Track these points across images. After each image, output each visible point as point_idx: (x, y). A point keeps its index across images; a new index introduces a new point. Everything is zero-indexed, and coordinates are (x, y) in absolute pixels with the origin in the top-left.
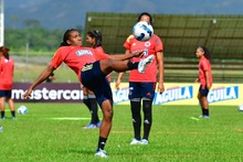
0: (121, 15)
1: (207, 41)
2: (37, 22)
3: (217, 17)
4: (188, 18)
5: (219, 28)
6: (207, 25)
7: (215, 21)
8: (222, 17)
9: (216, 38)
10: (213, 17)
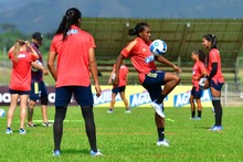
0: (97, 20)
1: (181, 45)
2: (14, 26)
3: (191, 21)
4: (162, 22)
5: (193, 32)
6: (181, 29)
7: (189, 25)
8: (196, 21)
9: (189, 41)
10: (187, 21)
